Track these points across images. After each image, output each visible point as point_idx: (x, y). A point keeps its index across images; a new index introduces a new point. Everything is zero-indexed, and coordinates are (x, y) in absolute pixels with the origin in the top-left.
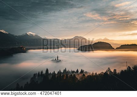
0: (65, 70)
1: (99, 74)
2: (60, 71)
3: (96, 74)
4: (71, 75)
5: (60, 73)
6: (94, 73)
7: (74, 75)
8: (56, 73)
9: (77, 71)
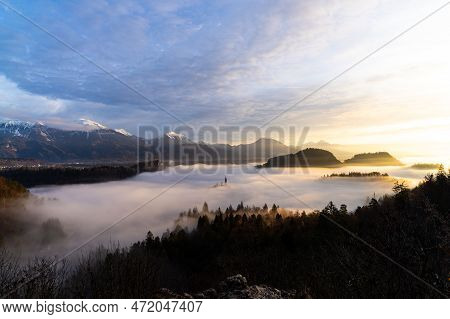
0: (240, 207)
1: (311, 215)
2: (231, 207)
3: (304, 213)
4: (253, 216)
5: (230, 210)
6: (301, 212)
7: (259, 216)
8: (224, 211)
9: (266, 207)
